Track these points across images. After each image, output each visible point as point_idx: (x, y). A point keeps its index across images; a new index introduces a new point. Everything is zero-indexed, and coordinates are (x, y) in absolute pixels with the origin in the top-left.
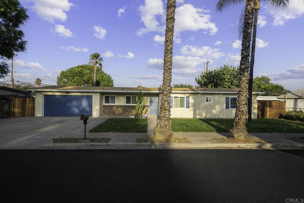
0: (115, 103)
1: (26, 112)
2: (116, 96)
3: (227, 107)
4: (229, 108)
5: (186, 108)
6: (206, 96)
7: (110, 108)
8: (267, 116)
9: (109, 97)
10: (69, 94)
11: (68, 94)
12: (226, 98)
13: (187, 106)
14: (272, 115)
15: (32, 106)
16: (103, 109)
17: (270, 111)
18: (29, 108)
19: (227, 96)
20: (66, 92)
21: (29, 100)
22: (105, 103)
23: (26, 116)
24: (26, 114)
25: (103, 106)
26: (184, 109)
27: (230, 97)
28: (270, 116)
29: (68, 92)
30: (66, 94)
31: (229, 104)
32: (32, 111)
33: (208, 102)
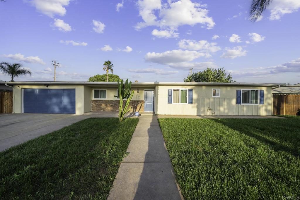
0: (105, 98)
1: (5, 109)
2: (106, 89)
3: (238, 102)
4: (240, 103)
5: (189, 103)
6: (213, 89)
7: (100, 104)
8: (283, 112)
9: (99, 90)
10: (50, 87)
11: (47, 87)
12: (237, 91)
13: (190, 101)
14: (289, 111)
15: (11, 102)
16: (92, 104)
17: (287, 107)
18: (7, 103)
19: (239, 89)
20: (45, 85)
21: (7, 95)
22: (95, 97)
23: (5, 113)
24: (5, 111)
25: (92, 101)
26: (187, 105)
27: (242, 89)
28: (286, 112)
29: (47, 85)
30: (45, 87)
31: (241, 98)
32: (11, 107)
33: (216, 96)
